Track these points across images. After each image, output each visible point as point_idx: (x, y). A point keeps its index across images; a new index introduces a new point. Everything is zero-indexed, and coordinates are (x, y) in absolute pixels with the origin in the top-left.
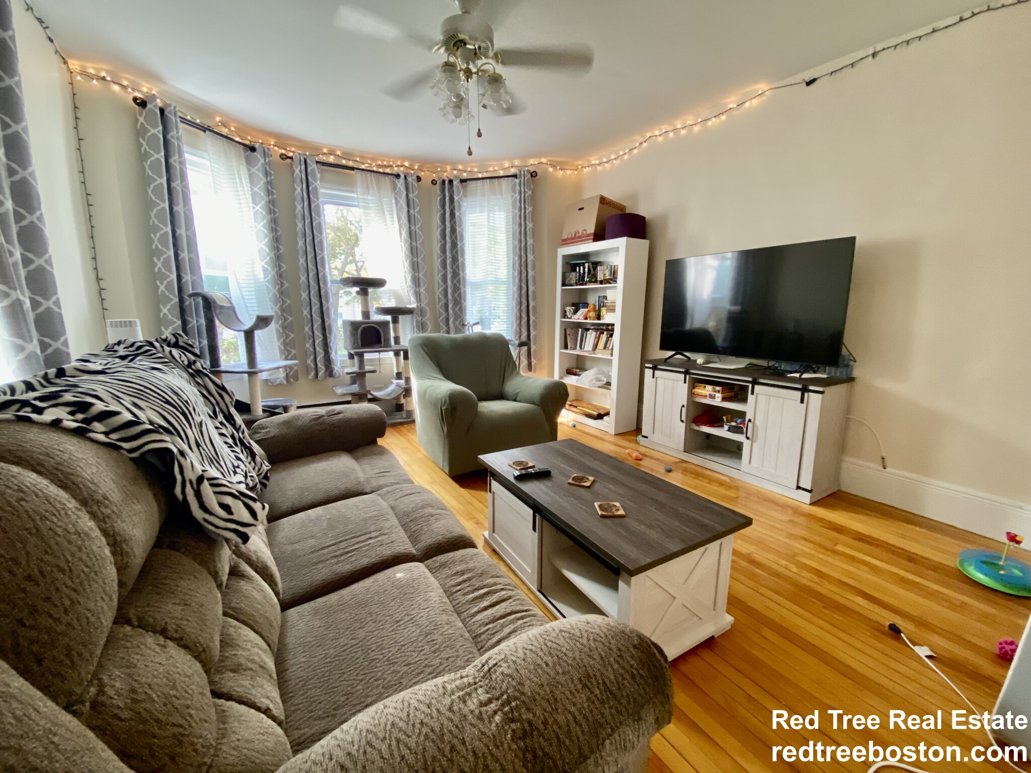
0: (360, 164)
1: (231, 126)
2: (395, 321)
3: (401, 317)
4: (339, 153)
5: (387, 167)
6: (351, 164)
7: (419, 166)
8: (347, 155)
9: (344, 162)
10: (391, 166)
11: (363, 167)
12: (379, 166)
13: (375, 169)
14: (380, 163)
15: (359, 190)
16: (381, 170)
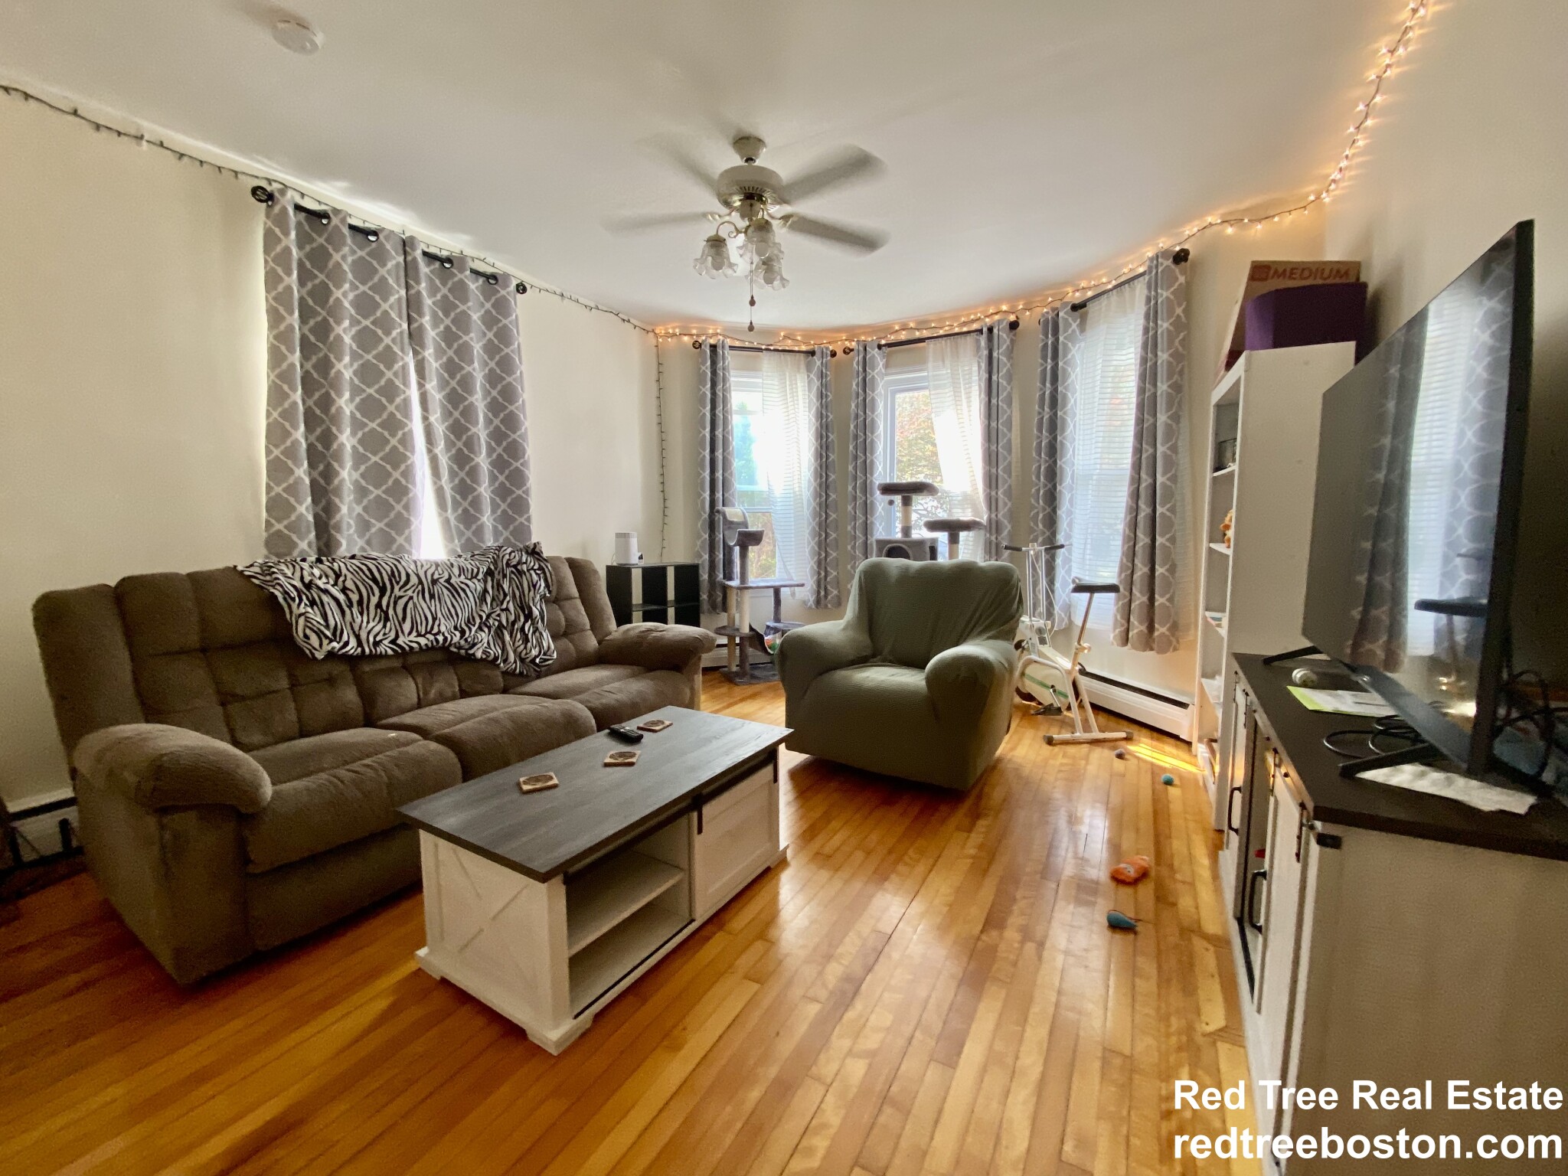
0: (937, 330)
1: (796, 336)
2: (954, 540)
3: (963, 535)
4: (912, 325)
5: (973, 321)
6: (925, 334)
7: (1024, 304)
8: (922, 324)
9: (918, 334)
10: (979, 319)
11: (941, 332)
12: (965, 324)
13: (957, 330)
14: (963, 319)
15: (930, 365)
16: (965, 329)
